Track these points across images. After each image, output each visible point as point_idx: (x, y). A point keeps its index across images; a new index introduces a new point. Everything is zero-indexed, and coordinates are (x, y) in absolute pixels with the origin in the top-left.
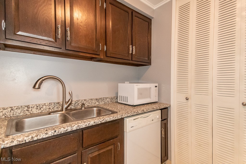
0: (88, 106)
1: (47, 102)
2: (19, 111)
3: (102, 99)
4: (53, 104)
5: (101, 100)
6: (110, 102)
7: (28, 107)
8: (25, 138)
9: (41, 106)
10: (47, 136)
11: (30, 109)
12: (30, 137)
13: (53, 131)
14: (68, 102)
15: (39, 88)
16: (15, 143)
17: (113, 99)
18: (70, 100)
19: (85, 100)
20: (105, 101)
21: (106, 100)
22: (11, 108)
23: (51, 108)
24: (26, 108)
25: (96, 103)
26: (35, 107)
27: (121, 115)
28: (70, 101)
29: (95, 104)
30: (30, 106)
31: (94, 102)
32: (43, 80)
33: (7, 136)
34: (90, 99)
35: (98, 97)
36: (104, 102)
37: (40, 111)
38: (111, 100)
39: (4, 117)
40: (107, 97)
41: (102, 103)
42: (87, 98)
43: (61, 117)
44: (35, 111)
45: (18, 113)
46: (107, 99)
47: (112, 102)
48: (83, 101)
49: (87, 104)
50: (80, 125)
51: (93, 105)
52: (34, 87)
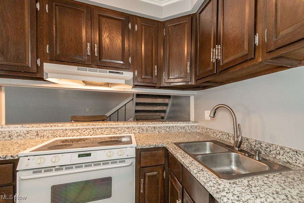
19: (282, 148)
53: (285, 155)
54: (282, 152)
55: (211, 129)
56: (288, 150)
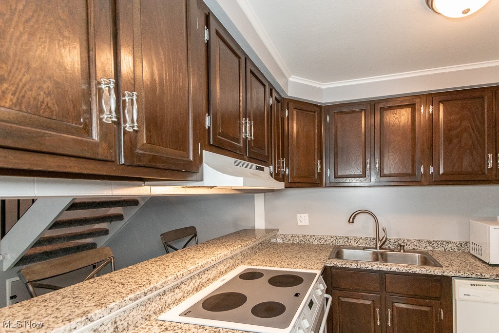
0: (414, 249)
1: (364, 236)
2: (341, 241)
3: (440, 243)
4: (369, 239)
5: (436, 244)
6: (456, 250)
7: (348, 238)
8: (338, 264)
9: (358, 239)
10: (352, 267)
11: (349, 241)
12: (341, 263)
13: (356, 265)
14: (382, 240)
15: (353, 222)
16: (332, 265)
17: (463, 246)
18: (384, 237)
19: (408, 240)
20: (445, 247)
21: (447, 246)
22: (336, 237)
23: (367, 243)
24: (346, 239)
25: (428, 247)
26: (353, 239)
27: (442, 271)
28: (384, 239)
29: (426, 249)
30: (349, 238)
31: (423, 245)
32: (356, 215)
33: (329, 259)
34: (417, 240)
35: (431, 239)
36: (443, 249)
37: (357, 245)
38: (459, 247)
39: (331, 244)
40: (450, 240)
41: (439, 249)
42: (412, 238)
43: (374, 255)
44: (353, 244)
45: (341, 242)
46: (450, 245)
47: (461, 251)
48: (406, 241)
49: (413, 247)
50: (380, 266)
51: (422, 249)
52: (349, 221)
53: (411, 245)
54: (408, 243)
55: (314, 236)
56: (414, 241)
